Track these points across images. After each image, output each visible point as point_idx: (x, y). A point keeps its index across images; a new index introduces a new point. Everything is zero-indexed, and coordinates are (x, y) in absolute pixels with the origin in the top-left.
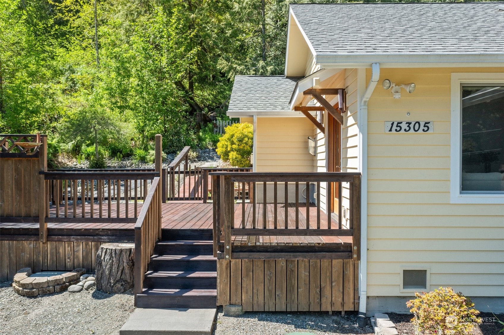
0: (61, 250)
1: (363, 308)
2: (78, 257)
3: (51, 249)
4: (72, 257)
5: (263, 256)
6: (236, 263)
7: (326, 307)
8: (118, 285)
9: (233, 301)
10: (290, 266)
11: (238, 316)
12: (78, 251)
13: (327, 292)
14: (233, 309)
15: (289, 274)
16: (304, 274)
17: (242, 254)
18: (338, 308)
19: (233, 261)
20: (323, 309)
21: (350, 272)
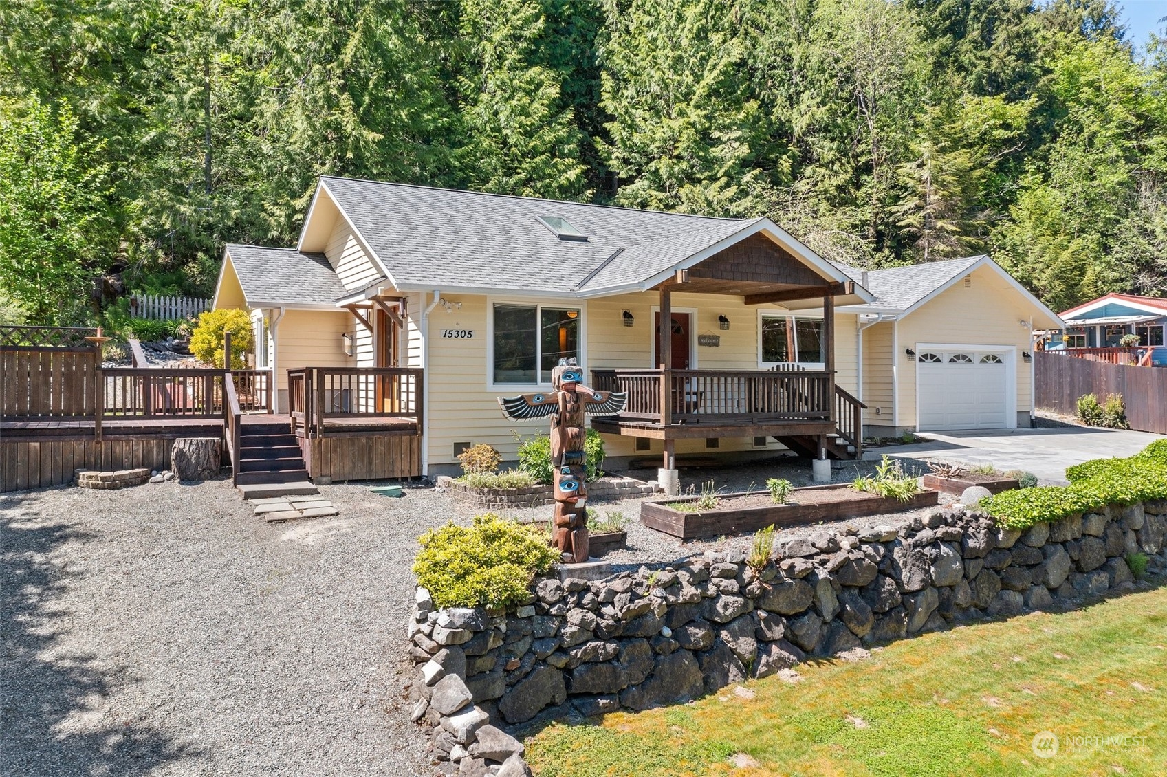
0: (118, 450)
1: (425, 473)
2: (137, 457)
3: (106, 449)
4: (130, 457)
5: (348, 435)
6: (326, 443)
7: (398, 475)
8: (206, 473)
9: (324, 473)
10: (370, 442)
11: (327, 484)
12: (137, 450)
13: (398, 464)
14: (324, 479)
15: (370, 450)
16: (380, 448)
17: (331, 434)
18: (406, 474)
19: (324, 440)
20: (395, 476)
21: (415, 446)
